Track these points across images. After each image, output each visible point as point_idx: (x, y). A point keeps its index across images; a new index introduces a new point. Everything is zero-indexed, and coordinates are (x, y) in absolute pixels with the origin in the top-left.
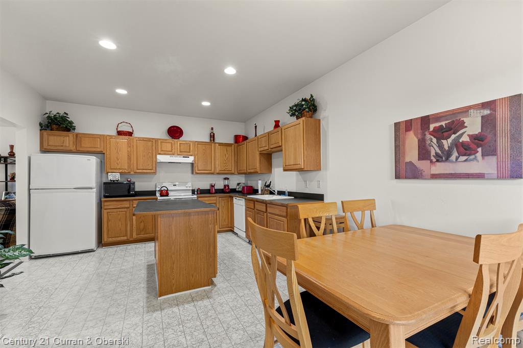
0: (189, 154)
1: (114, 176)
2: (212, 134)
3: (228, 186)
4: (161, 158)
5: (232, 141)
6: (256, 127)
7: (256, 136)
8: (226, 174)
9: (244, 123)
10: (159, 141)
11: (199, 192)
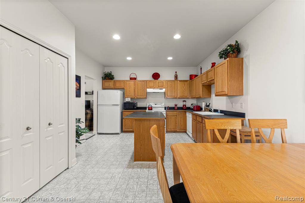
0: (163, 87)
1: (128, 100)
2: (176, 76)
3: (185, 105)
4: (149, 90)
5: (188, 79)
6: (201, 69)
7: (201, 73)
8: (184, 98)
9: (196, 67)
10: (148, 81)
11: (168, 109)
